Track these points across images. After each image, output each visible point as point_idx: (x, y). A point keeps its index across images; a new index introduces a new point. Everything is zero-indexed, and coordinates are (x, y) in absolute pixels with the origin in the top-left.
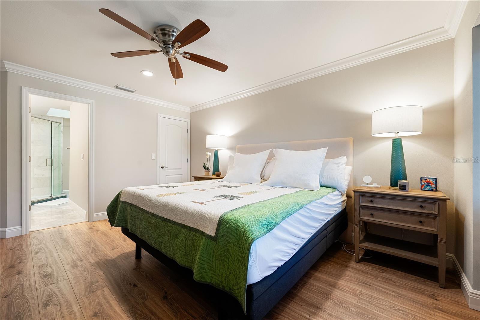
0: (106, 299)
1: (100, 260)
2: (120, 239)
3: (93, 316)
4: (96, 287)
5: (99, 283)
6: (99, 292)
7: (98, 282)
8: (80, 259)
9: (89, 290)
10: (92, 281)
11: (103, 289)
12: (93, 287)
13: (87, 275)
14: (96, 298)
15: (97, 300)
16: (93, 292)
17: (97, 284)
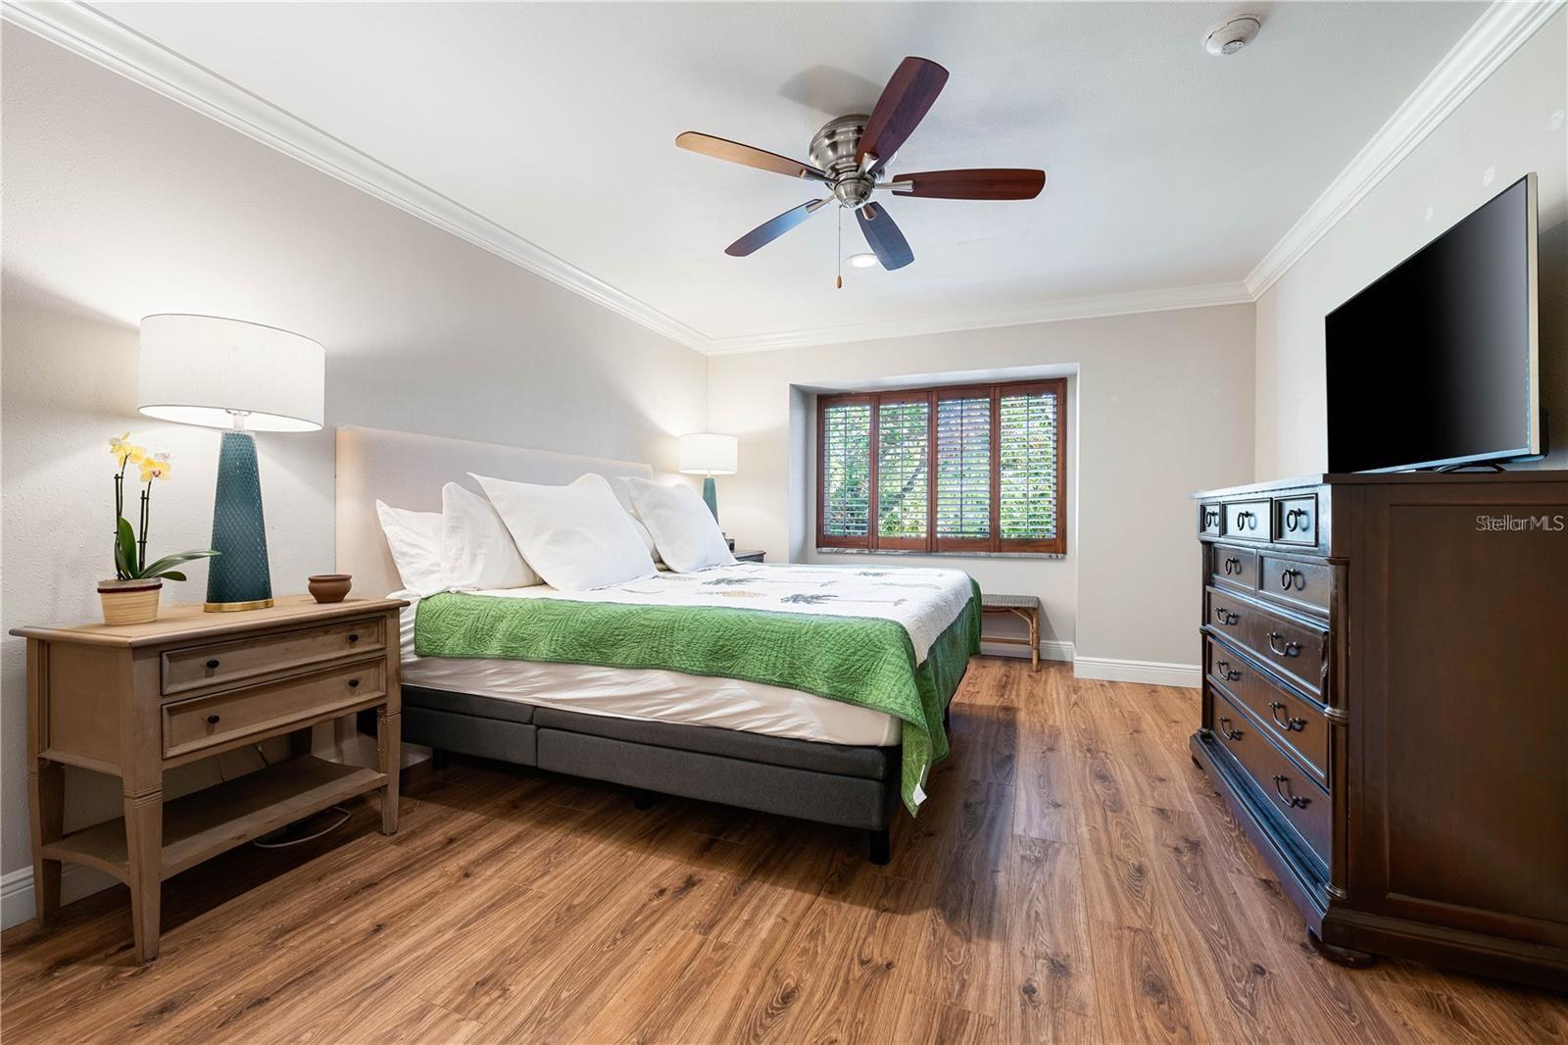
0: (1030, 817)
1: (969, 940)
2: (780, 1034)
3: (1060, 806)
4: (1033, 848)
5: (1021, 852)
6: (1034, 834)
7: (1023, 857)
8: (1030, 1010)
9: (1050, 850)
10: (1034, 869)
11: (1023, 834)
12: (1039, 852)
13: (1038, 898)
14: (1044, 827)
15: (1044, 822)
16: (1044, 841)
17: (1028, 852)
